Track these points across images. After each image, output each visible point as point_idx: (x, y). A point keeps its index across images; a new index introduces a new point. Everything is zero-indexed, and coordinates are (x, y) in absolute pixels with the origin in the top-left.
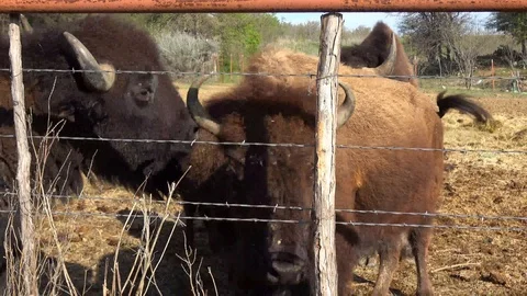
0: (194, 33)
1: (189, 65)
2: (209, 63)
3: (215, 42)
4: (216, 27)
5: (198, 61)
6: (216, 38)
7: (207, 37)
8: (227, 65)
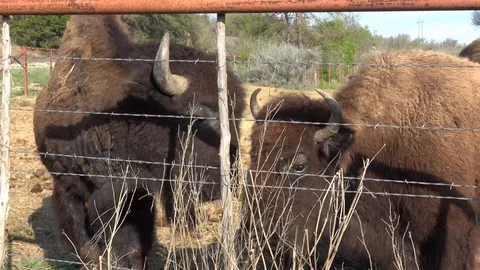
0: (297, 44)
1: (293, 72)
2: (310, 71)
3: (316, 52)
4: (317, 39)
5: (300, 69)
6: (316, 48)
7: (309, 47)
8: (325, 72)
